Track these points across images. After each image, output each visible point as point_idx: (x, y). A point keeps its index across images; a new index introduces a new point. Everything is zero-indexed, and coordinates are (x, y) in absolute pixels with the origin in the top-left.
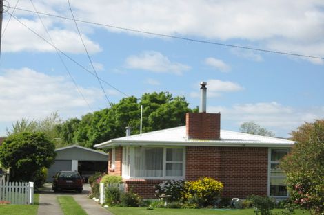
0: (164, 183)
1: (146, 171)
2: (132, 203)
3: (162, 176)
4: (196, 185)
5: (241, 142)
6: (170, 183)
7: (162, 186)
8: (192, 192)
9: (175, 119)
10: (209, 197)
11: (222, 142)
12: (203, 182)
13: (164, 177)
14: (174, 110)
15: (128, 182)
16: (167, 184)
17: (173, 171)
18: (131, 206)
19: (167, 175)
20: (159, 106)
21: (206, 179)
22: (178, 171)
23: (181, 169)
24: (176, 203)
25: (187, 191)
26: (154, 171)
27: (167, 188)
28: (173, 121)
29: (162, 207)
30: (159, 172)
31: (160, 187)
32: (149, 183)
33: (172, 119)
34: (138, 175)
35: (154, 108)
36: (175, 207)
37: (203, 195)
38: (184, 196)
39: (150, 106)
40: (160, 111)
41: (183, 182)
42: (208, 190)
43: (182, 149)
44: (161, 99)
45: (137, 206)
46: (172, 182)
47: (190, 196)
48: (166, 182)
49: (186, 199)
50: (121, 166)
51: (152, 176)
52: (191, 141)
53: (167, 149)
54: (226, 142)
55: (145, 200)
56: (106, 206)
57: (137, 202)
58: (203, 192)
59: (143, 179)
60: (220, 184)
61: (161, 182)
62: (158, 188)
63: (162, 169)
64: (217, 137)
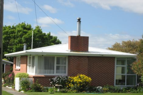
0: (56, 78)
1: (44, 70)
2: (38, 90)
3: (53, 73)
4: (76, 79)
5: (100, 53)
6: (59, 78)
7: (54, 79)
8: (73, 83)
9: (38, 39)
10: (83, 86)
11: (90, 53)
12: (80, 77)
13: (55, 74)
14: (37, 34)
15: (34, 77)
16: (57, 78)
17: (60, 70)
18: (38, 92)
19: (57, 73)
20: (28, 31)
21: (81, 76)
22: (63, 71)
23: (65, 69)
24: (64, 90)
25: (70, 82)
26: (49, 70)
27: (58, 80)
28: (36, 41)
29: (57, 92)
30: (52, 71)
31: (53, 80)
32: (47, 77)
33: (36, 39)
34: (40, 73)
35: (26, 33)
36: (64, 92)
37: (80, 85)
38: (69, 85)
39: (23, 31)
40: (29, 34)
41: (67, 77)
42: (83, 82)
43: (66, 58)
44: (28, 27)
45: (41, 91)
46: (61, 77)
47: (72, 85)
48: (57, 77)
49: (69, 87)
50: (27, 67)
51: (48, 73)
52: (72, 53)
53: (57, 58)
54: (92, 53)
55: (45, 88)
56: (22, 91)
57: (41, 89)
58: (80, 83)
59: (42, 75)
60: (90, 79)
61: (54, 77)
62: (52, 80)
63: (54, 69)
64: (87, 50)
